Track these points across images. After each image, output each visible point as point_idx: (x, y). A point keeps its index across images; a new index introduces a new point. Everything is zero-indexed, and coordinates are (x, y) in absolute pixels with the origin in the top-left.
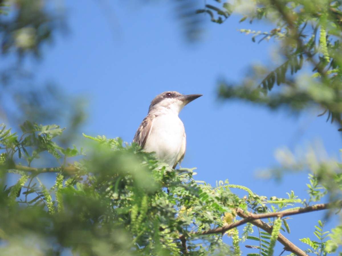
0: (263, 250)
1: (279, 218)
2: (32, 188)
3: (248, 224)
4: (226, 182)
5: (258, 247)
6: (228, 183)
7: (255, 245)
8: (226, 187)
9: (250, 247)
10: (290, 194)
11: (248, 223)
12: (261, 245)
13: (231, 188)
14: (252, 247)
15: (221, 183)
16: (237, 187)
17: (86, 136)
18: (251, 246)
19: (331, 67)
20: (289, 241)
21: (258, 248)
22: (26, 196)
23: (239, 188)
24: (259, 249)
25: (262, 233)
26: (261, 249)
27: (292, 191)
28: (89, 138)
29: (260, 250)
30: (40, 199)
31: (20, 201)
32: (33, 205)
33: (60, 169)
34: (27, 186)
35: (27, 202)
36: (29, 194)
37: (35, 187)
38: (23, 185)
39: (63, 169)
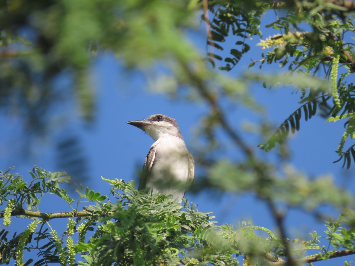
2: (44, 234)
4: (250, 222)
6: (251, 224)
8: (248, 229)
10: (313, 235)
13: (253, 229)
15: (244, 224)
16: (259, 228)
17: (104, 179)
19: (347, 111)
22: (38, 242)
23: (261, 230)
27: (315, 232)
28: (107, 181)
30: (52, 245)
31: (32, 247)
32: (45, 251)
33: (72, 213)
34: (38, 232)
35: (39, 248)
36: (41, 240)
37: (46, 232)
38: (33, 232)
39: (75, 214)
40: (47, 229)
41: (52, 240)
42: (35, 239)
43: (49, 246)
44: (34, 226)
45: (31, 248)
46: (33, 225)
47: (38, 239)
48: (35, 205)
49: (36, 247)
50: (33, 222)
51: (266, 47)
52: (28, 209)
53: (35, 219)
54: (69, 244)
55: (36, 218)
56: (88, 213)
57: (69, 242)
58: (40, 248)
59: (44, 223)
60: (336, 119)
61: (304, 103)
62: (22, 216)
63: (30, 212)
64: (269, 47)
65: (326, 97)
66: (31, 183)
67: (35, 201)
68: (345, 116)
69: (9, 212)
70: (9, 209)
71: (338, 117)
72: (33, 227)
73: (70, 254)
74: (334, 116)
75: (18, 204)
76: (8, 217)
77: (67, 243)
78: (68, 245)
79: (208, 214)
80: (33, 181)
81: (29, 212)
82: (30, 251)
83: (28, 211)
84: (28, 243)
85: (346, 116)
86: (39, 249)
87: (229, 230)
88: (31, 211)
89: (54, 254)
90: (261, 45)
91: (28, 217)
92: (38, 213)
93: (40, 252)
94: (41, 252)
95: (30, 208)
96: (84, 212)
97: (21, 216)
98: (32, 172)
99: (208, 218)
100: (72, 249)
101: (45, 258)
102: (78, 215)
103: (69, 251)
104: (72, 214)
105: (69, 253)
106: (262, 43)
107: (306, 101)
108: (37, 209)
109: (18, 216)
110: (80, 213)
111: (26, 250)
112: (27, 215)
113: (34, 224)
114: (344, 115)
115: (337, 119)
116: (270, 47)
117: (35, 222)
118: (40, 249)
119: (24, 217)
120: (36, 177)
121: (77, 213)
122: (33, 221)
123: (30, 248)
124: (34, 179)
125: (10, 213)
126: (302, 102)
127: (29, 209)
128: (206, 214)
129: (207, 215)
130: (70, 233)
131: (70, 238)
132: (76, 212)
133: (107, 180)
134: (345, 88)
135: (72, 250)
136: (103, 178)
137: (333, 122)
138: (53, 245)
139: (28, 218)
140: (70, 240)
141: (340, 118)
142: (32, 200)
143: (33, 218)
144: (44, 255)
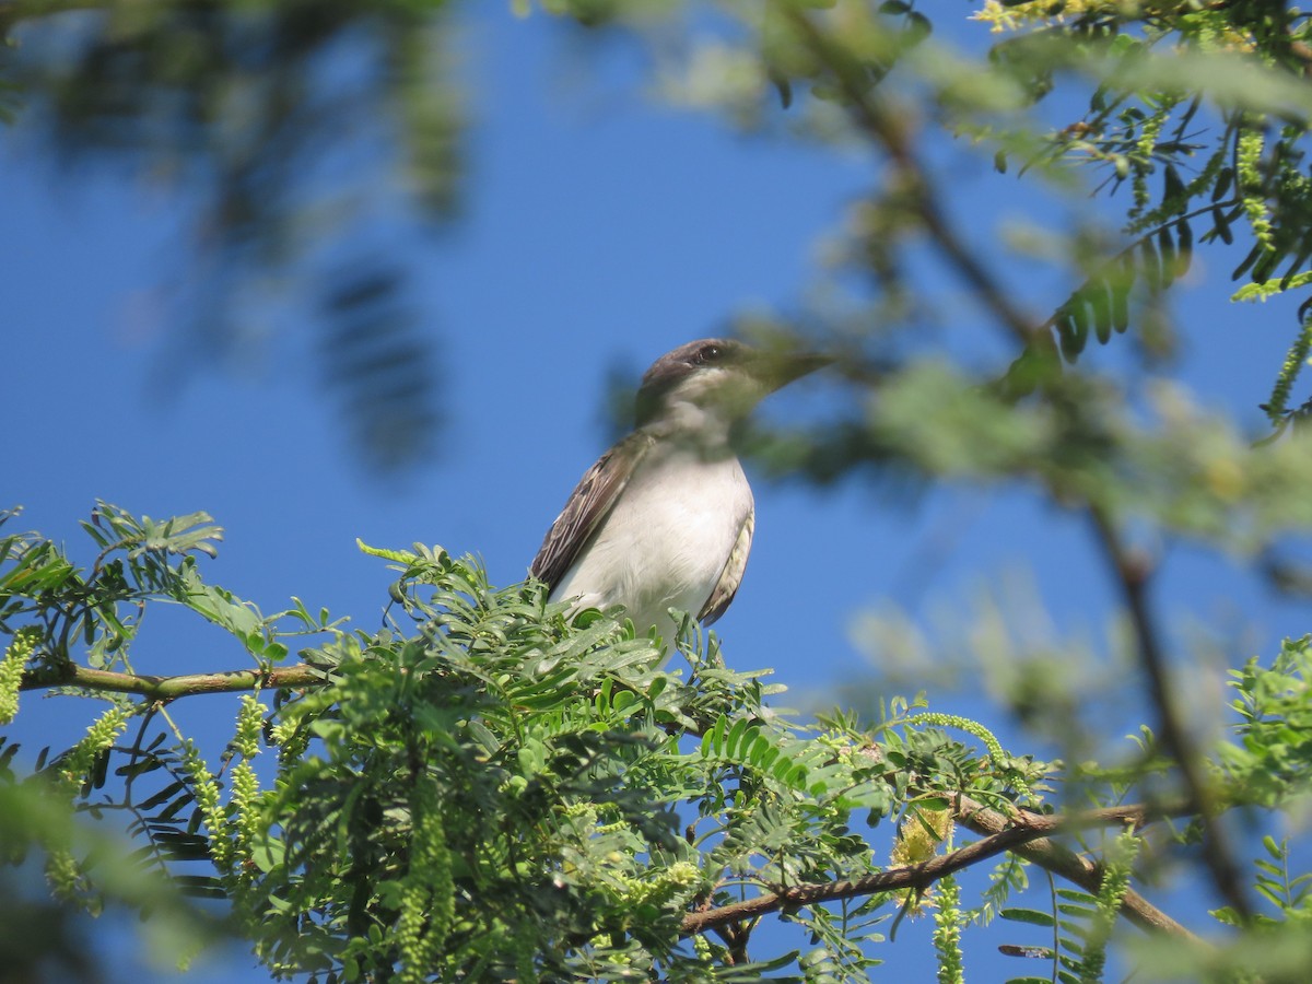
0: (1065, 962)
1: (1131, 829)
2: (151, 752)
3: (1008, 857)
4: (919, 701)
5: (1046, 950)
6: (927, 706)
7: (1037, 943)
9: (1015, 952)
11: (1008, 852)
12: (1059, 943)
14: (1023, 951)
15: (899, 707)
17: (369, 549)
18: (1023, 948)
19: (1308, 263)
20: (1166, 918)
21: (1049, 956)
22: (128, 783)
23: (961, 727)
24: (1053, 960)
25: (1062, 894)
26: (1059, 959)
28: (379, 555)
29: (1055, 962)
30: (183, 792)
31: (106, 802)
32: (156, 816)
33: (256, 676)
34: (131, 746)
35: (134, 804)
36: (141, 775)
37: (160, 747)
38: (111, 745)
39: (266, 677)
40: (162, 737)
41: (182, 777)
42: (120, 772)
43: (172, 800)
44: (114, 724)
45: (107, 806)
46: (110, 719)
47: (130, 772)
48: (115, 646)
49: (122, 802)
50: (111, 711)
51: (1004, 24)
52: (91, 665)
53: (116, 700)
54: (241, 790)
55: (124, 696)
56: (315, 672)
57: (241, 781)
58: (139, 806)
59: (152, 714)
60: (1266, 290)
61: (1146, 231)
62: (69, 687)
63: (97, 672)
64: (1016, 26)
65: (1226, 211)
66: (97, 564)
67: (116, 634)
68: (1298, 279)
69: (14, 672)
70: (15, 664)
71: (1273, 282)
72: (108, 727)
73: (246, 827)
74: (1260, 278)
75: (51, 643)
76: (11, 692)
77: (237, 787)
78: (239, 793)
79: (758, 675)
80: (101, 558)
81: (93, 674)
82: (99, 816)
83: (91, 671)
84: (93, 789)
85: (1306, 279)
86: (133, 809)
87: (844, 728)
88: (101, 669)
89: (190, 829)
90: (988, 17)
91: (92, 691)
92: (128, 677)
93: (137, 819)
94: (142, 820)
95: (97, 659)
96: (299, 669)
97: (68, 690)
98: (92, 525)
99: (756, 692)
100: (252, 808)
101: (157, 842)
102: (276, 683)
103: (240, 818)
104: (253, 679)
105: (240, 824)
106: (992, 10)
107: (1152, 223)
108: (126, 661)
109: (53, 690)
110: (283, 673)
111: (87, 813)
112: (86, 684)
113: (113, 716)
114: (1295, 277)
115: (1271, 289)
116: (1021, 25)
117: (116, 708)
118: (139, 810)
119: (76, 694)
120: (108, 540)
121: (275, 673)
122: (109, 705)
123: (100, 805)
124: (104, 552)
125: (20, 678)
126: (1134, 230)
127: (93, 662)
128: (751, 675)
129: (754, 681)
130: (248, 751)
131: (244, 766)
132: (270, 668)
133: (377, 551)
134: (1296, 176)
135: (251, 812)
136: (362, 546)
137: (1255, 301)
138: (186, 793)
139: (91, 694)
140: (247, 777)
141: (1283, 286)
142: (103, 629)
143: (110, 696)
144: (153, 832)
